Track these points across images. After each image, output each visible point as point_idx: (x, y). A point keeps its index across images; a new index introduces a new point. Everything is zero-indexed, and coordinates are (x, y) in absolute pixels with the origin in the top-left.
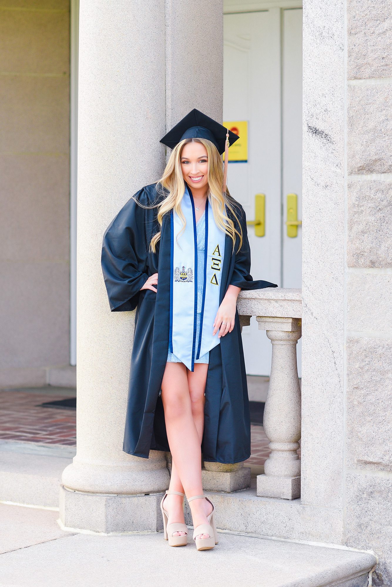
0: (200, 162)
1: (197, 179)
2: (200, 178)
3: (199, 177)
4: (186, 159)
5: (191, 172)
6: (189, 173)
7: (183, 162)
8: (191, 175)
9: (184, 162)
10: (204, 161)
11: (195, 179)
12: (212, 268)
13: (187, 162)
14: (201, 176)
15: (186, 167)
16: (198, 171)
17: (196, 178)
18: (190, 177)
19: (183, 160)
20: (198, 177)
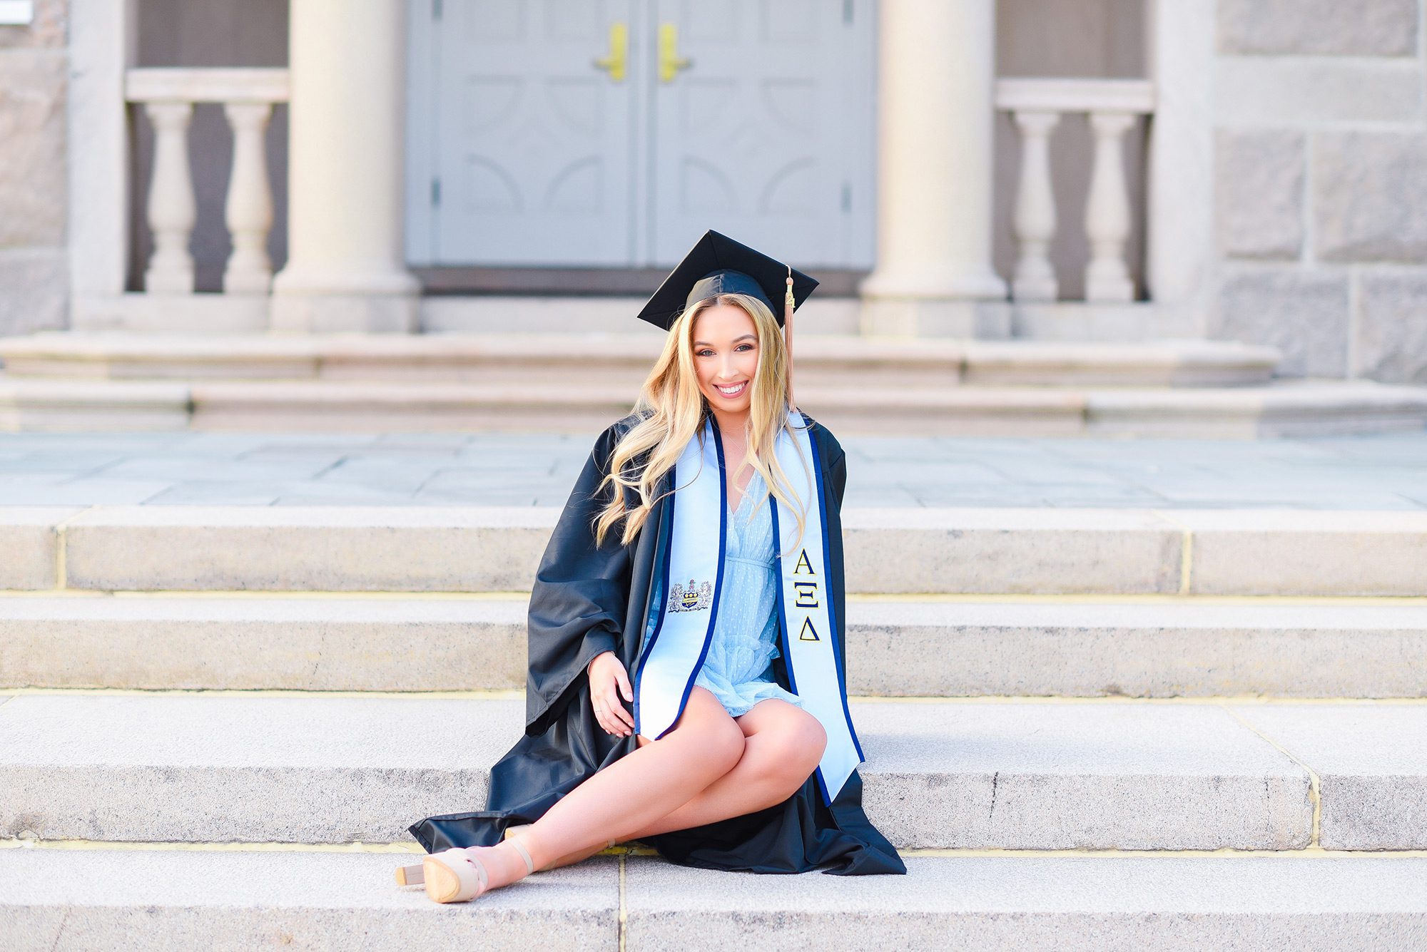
0: (739, 349)
1: (733, 390)
2: (740, 387)
3: (738, 384)
4: (706, 344)
5: (719, 375)
6: (713, 378)
7: (700, 352)
8: (718, 382)
9: (700, 354)
10: (748, 347)
11: (728, 390)
12: (798, 605)
13: (709, 352)
14: (741, 383)
15: (706, 364)
16: (736, 372)
17: (730, 387)
18: (716, 386)
19: (698, 348)
20: (735, 385)
